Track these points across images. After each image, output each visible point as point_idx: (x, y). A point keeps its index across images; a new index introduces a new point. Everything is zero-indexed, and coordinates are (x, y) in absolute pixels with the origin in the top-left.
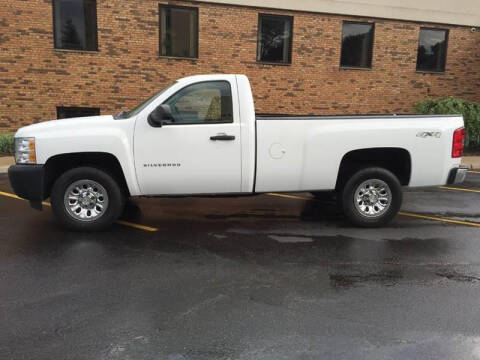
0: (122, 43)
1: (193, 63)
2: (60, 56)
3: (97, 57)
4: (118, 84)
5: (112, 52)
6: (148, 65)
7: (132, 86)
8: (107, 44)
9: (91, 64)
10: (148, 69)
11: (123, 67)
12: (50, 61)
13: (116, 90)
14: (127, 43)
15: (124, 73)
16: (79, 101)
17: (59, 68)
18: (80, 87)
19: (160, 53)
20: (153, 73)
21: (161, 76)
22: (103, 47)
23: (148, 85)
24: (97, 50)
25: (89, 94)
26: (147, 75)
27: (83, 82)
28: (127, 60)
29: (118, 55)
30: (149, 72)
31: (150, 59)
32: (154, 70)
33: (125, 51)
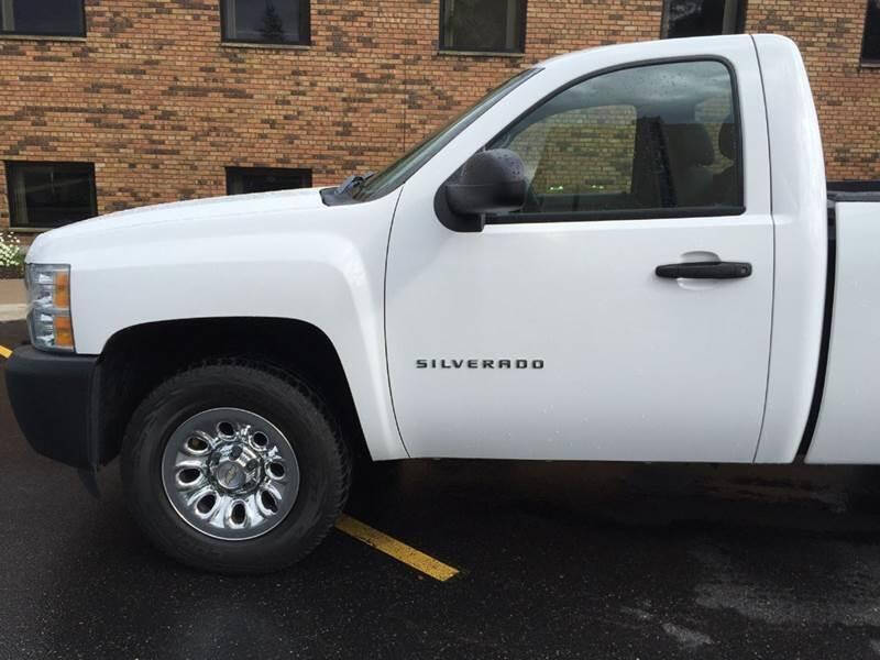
0: (361, 22)
1: (514, 63)
2: (233, 59)
3: (308, 58)
4: (351, 117)
5: (338, 47)
6: (413, 72)
7: (378, 119)
8: (329, 28)
9: (295, 73)
10: (413, 82)
11: (362, 78)
12: (212, 70)
13: (347, 129)
14: (370, 25)
15: (363, 91)
16: (269, 155)
17: (231, 83)
18: (273, 124)
19: (442, 44)
20: (425, 90)
21: (440, 95)
22: (321, 36)
23: (413, 118)
24: (309, 43)
25: (291, 139)
26: (411, 93)
27: (277, 113)
28: (369, 61)
29: (352, 52)
30: (416, 87)
31: (419, 58)
32: (427, 82)
33: (367, 42)
